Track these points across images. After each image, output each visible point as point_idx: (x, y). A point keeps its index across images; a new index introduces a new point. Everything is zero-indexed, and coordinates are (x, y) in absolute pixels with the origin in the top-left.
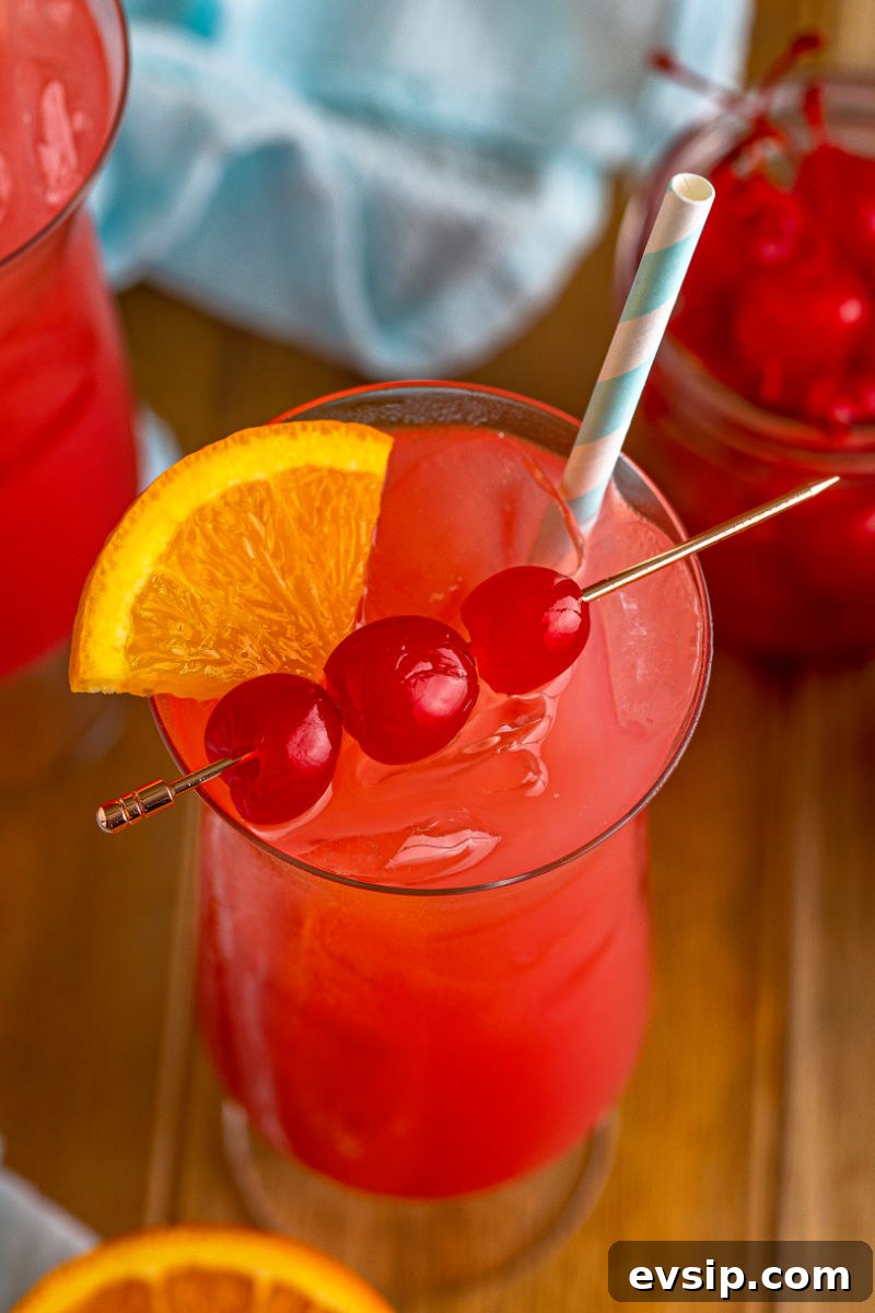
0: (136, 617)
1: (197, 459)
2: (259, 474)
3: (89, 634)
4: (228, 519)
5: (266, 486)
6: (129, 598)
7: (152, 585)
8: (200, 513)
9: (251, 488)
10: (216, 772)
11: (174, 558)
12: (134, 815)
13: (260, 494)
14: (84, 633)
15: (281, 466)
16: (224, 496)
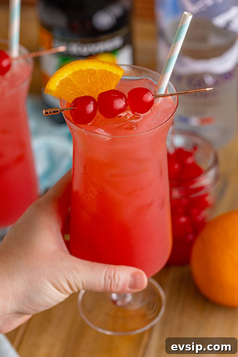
0: (61, 82)
1: (82, 62)
2: (94, 68)
3: (50, 82)
4: (85, 73)
5: (95, 70)
6: (61, 79)
7: (66, 78)
8: (80, 71)
9: (92, 70)
10: (70, 109)
11: (72, 75)
12: (51, 112)
13: (93, 72)
14: (49, 81)
15: (99, 68)
16: (86, 69)
